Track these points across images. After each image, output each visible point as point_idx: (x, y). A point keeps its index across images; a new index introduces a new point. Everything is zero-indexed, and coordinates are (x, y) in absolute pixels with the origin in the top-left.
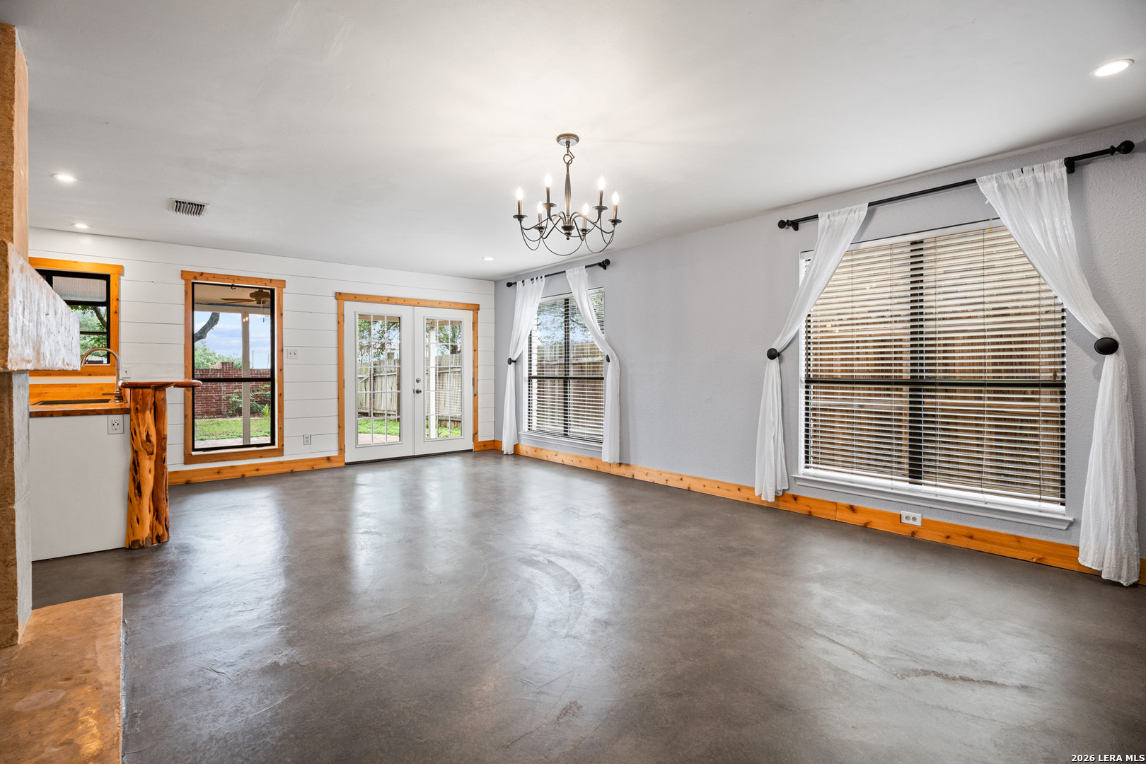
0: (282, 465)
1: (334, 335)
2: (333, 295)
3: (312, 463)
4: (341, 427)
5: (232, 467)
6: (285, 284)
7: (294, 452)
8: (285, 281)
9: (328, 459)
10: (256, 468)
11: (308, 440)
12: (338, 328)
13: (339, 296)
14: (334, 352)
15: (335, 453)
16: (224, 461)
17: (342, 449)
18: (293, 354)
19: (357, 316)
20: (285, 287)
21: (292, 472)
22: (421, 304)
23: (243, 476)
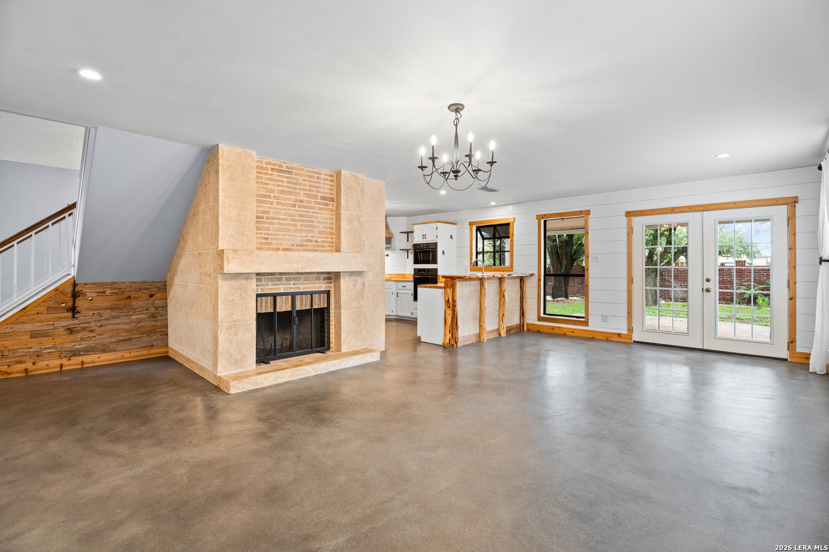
0: (587, 332)
1: (625, 244)
2: (624, 214)
3: (607, 335)
4: (630, 313)
5: (559, 327)
6: (590, 213)
7: (595, 325)
8: (589, 210)
9: (619, 335)
10: (572, 331)
11: (605, 318)
12: (628, 238)
13: (629, 214)
14: (625, 256)
15: (624, 331)
16: (558, 323)
17: (630, 330)
18: (595, 259)
19: (644, 227)
20: (589, 214)
21: (593, 338)
22: (709, 208)
23: (565, 334)
